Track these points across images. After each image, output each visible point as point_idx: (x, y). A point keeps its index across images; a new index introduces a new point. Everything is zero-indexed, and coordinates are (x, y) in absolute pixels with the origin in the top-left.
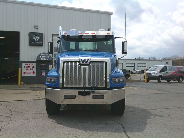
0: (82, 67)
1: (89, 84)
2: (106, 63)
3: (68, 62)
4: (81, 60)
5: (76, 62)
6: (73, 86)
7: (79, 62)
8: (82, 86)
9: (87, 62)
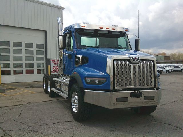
0: (132, 65)
1: (140, 85)
2: (153, 61)
3: (117, 60)
4: (132, 58)
5: (125, 60)
6: (124, 87)
7: (128, 60)
8: (132, 87)
9: (137, 60)
